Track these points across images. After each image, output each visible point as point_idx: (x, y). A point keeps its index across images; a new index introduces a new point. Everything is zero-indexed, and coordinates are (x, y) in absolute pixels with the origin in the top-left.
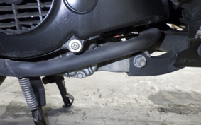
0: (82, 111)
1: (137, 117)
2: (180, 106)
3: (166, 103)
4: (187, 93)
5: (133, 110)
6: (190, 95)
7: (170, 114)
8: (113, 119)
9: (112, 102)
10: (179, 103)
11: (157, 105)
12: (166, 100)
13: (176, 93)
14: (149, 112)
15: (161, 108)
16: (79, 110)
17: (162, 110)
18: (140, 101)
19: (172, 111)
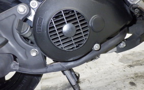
0: (87, 80)
1: (119, 74)
2: (139, 61)
3: (131, 61)
4: (139, 52)
5: (114, 71)
6: (141, 53)
7: (136, 67)
8: (106, 79)
9: (100, 70)
10: (137, 59)
11: (126, 64)
12: (130, 60)
13: (133, 54)
14: (124, 69)
15: (129, 65)
16: (84, 80)
17: (130, 66)
18: (115, 65)
19: (136, 65)
